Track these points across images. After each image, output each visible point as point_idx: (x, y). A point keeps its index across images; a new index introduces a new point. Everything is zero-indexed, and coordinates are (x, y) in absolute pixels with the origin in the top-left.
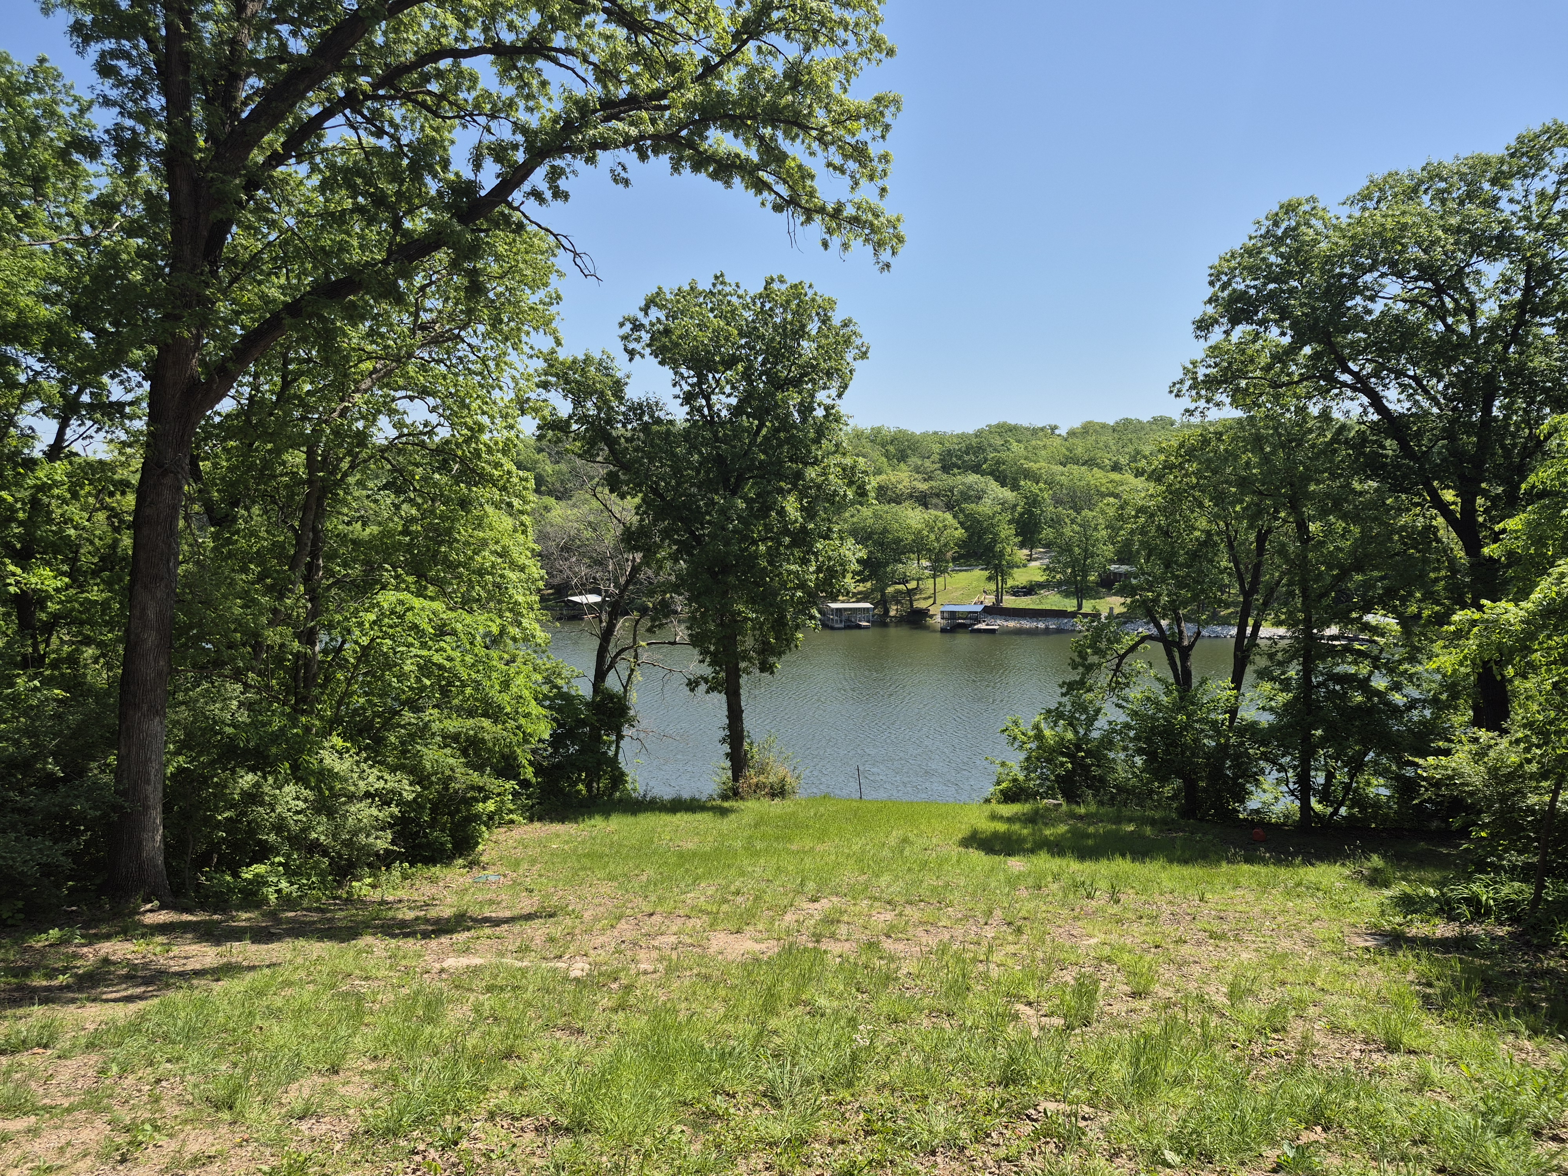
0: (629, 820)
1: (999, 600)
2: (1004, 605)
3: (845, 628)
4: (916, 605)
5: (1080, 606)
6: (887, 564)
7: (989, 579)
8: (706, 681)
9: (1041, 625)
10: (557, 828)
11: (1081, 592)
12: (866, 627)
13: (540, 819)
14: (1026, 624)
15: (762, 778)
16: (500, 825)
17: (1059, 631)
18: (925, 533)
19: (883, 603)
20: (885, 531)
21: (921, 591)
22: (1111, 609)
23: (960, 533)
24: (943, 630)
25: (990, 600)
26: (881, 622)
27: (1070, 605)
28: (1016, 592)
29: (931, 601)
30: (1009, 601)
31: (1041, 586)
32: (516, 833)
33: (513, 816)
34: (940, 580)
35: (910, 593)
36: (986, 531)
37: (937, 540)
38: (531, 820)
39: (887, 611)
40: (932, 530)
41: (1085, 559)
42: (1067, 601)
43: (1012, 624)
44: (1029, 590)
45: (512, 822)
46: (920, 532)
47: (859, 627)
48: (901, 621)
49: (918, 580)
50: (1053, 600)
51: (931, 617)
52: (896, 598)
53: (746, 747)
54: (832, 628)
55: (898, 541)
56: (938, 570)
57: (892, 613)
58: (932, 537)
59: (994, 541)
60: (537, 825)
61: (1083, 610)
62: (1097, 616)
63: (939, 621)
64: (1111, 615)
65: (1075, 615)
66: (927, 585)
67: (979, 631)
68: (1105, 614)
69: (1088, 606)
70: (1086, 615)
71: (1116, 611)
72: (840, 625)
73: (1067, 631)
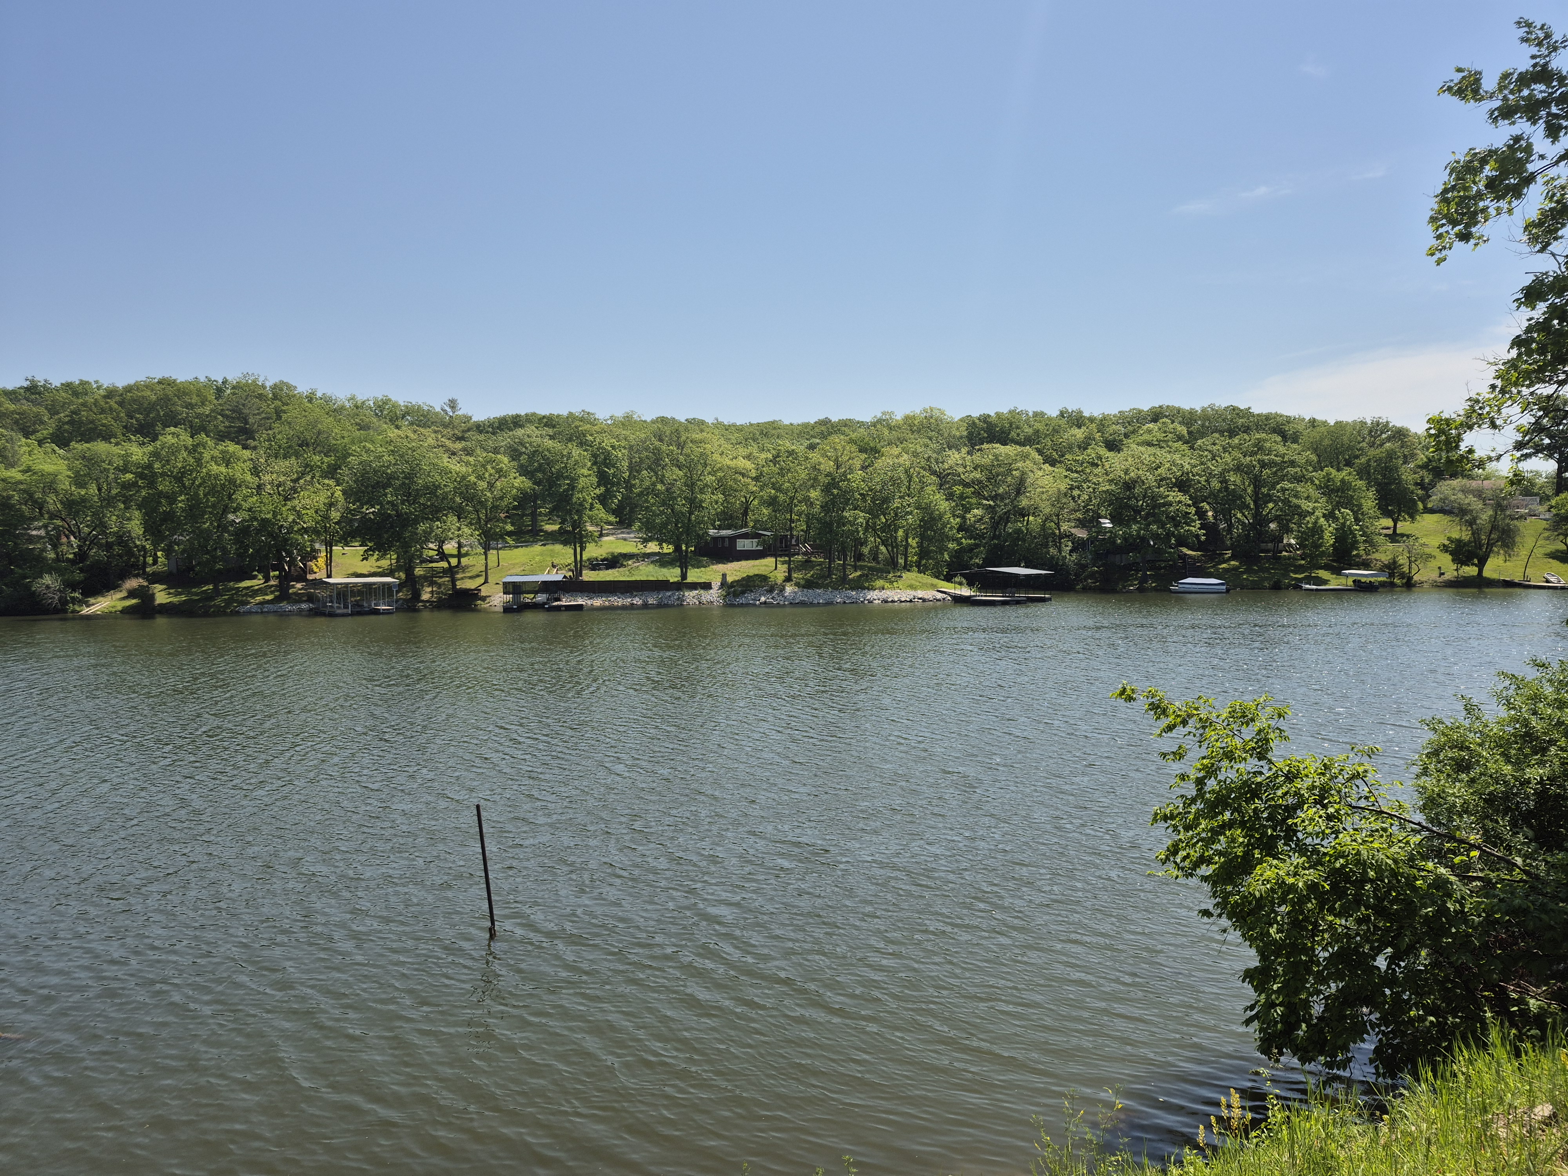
1: (579, 572)
2: (587, 578)
3: (351, 614)
4: (460, 585)
5: (684, 576)
6: (416, 522)
9: (637, 601)
11: (681, 560)
12: (387, 613)
14: (618, 601)
17: (660, 606)
18: (472, 478)
19: (412, 583)
20: (410, 477)
21: (464, 569)
22: (724, 576)
23: (520, 482)
24: (507, 611)
26: (411, 607)
27: (672, 574)
28: (595, 565)
29: (481, 580)
30: (588, 576)
31: (626, 557)
34: (493, 557)
35: (451, 571)
36: (560, 475)
37: (490, 490)
39: (417, 593)
40: (480, 478)
41: (691, 513)
42: (665, 571)
43: (598, 602)
44: (613, 562)
46: (463, 478)
47: (376, 612)
48: (439, 605)
49: (459, 556)
50: (647, 572)
51: (484, 599)
52: (430, 578)
54: (332, 615)
55: (432, 489)
57: (425, 596)
58: (483, 485)
59: (572, 487)
61: (690, 579)
62: (707, 586)
63: (498, 599)
64: (724, 584)
65: (682, 585)
66: (474, 561)
67: (558, 608)
68: (716, 583)
69: (694, 575)
70: (694, 586)
71: (730, 579)
72: (345, 611)
73: (673, 606)
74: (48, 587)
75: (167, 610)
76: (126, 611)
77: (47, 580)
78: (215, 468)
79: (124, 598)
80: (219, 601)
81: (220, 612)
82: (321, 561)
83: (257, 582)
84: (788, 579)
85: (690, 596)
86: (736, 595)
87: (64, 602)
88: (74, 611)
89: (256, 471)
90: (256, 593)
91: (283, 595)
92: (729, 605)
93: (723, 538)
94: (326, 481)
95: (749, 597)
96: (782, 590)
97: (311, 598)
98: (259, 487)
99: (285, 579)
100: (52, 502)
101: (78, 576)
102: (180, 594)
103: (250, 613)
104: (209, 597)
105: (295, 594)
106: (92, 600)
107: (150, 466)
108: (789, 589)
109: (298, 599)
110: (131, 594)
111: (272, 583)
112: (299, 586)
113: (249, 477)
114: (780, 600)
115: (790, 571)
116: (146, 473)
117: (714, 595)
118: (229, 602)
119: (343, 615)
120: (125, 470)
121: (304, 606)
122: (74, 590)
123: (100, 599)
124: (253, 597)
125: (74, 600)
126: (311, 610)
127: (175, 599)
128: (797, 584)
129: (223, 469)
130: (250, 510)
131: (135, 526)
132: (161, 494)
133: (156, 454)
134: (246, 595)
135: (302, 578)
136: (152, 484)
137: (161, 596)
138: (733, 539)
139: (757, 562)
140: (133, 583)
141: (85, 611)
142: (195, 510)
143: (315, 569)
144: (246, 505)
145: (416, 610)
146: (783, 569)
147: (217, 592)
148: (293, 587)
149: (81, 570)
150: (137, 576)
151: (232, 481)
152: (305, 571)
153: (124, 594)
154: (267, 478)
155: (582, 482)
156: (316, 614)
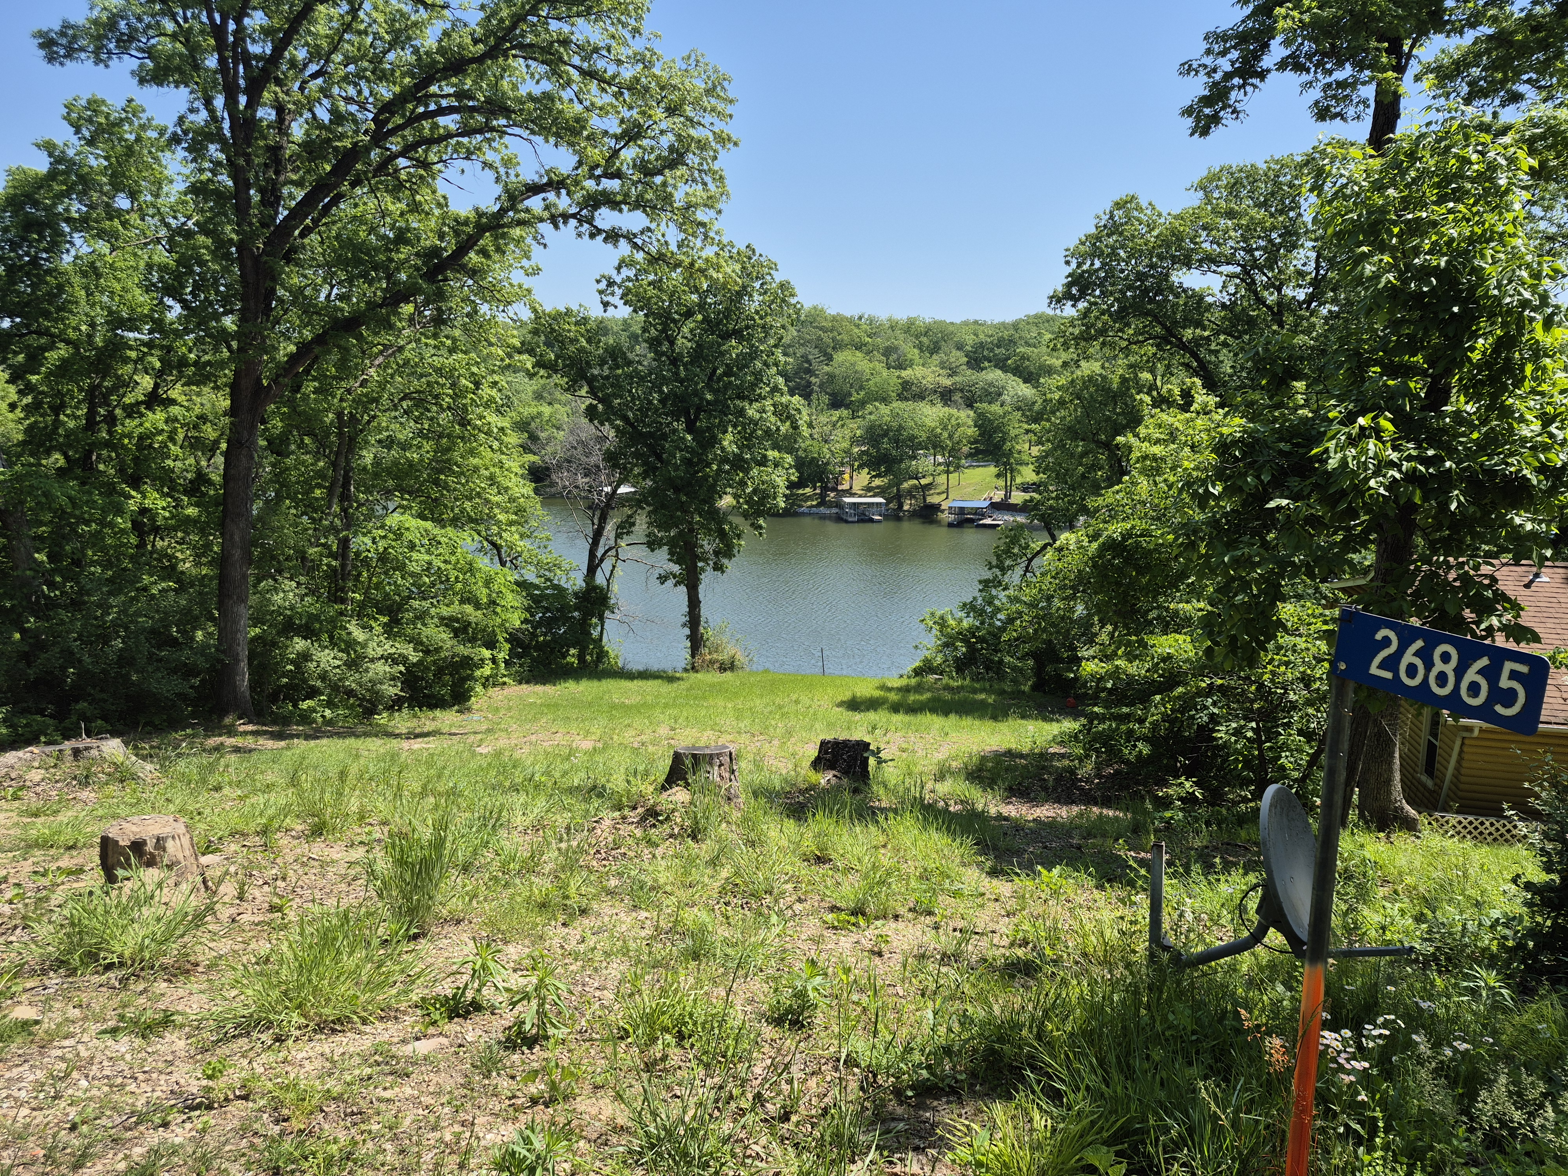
0: (595, 683)
1: (1007, 496)
2: (1012, 501)
3: (858, 522)
4: (929, 500)
7: (998, 476)
8: (675, 577)
10: (539, 688)
12: (879, 521)
13: (528, 682)
15: (715, 656)
16: (494, 685)
18: (939, 431)
19: (899, 498)
20: (901, 428)
21: (935, 487)
23: (973, 431)
24: (950, 525)
25: (998, 496)
26: (895, 516)
28: (1026, 488)
29: (943, 496)
30: (1017, 497)
32: (506, 691)
33: (505, 679)
34: (953, 477)
35: (924, 488)
36: (998, 429)
37: (950, 437)
38: (520, 683)
39: (901, 506)
40: (945, 428)
45: (504, 683)
46: (934, 429)
47: (872, 521)
48: (913, 515)
49: (934, 477)
51: (943, 511)
52: (911, 493)
53: (702, 630)
54: (846, 522)
55: (912, 438)
56: (953, 466)
57: (906, 507)
58: (946, 434)
59: (1004, 439)
60: (524, 686)
66: (941, 481)
67: (983, 526)
82: (846, 477)
83: (808, 490)
90: (807, 499)
91: (823, 503)
97: (837, 505)
99: (825, 489)
103: (803, 514)
105: (829, 501)
109: (830, 505)
111: (817, 491)
112: (832, 494)
118: (791, 505)
119: (853, 522)
121: (833, 510)
124: (804, 501)
126: (837, 513)
134: (801, 499)
135: (834, 489)
143: (842, 481)
148: (829, 495)
152: (836, 483)
156: (840, 519)
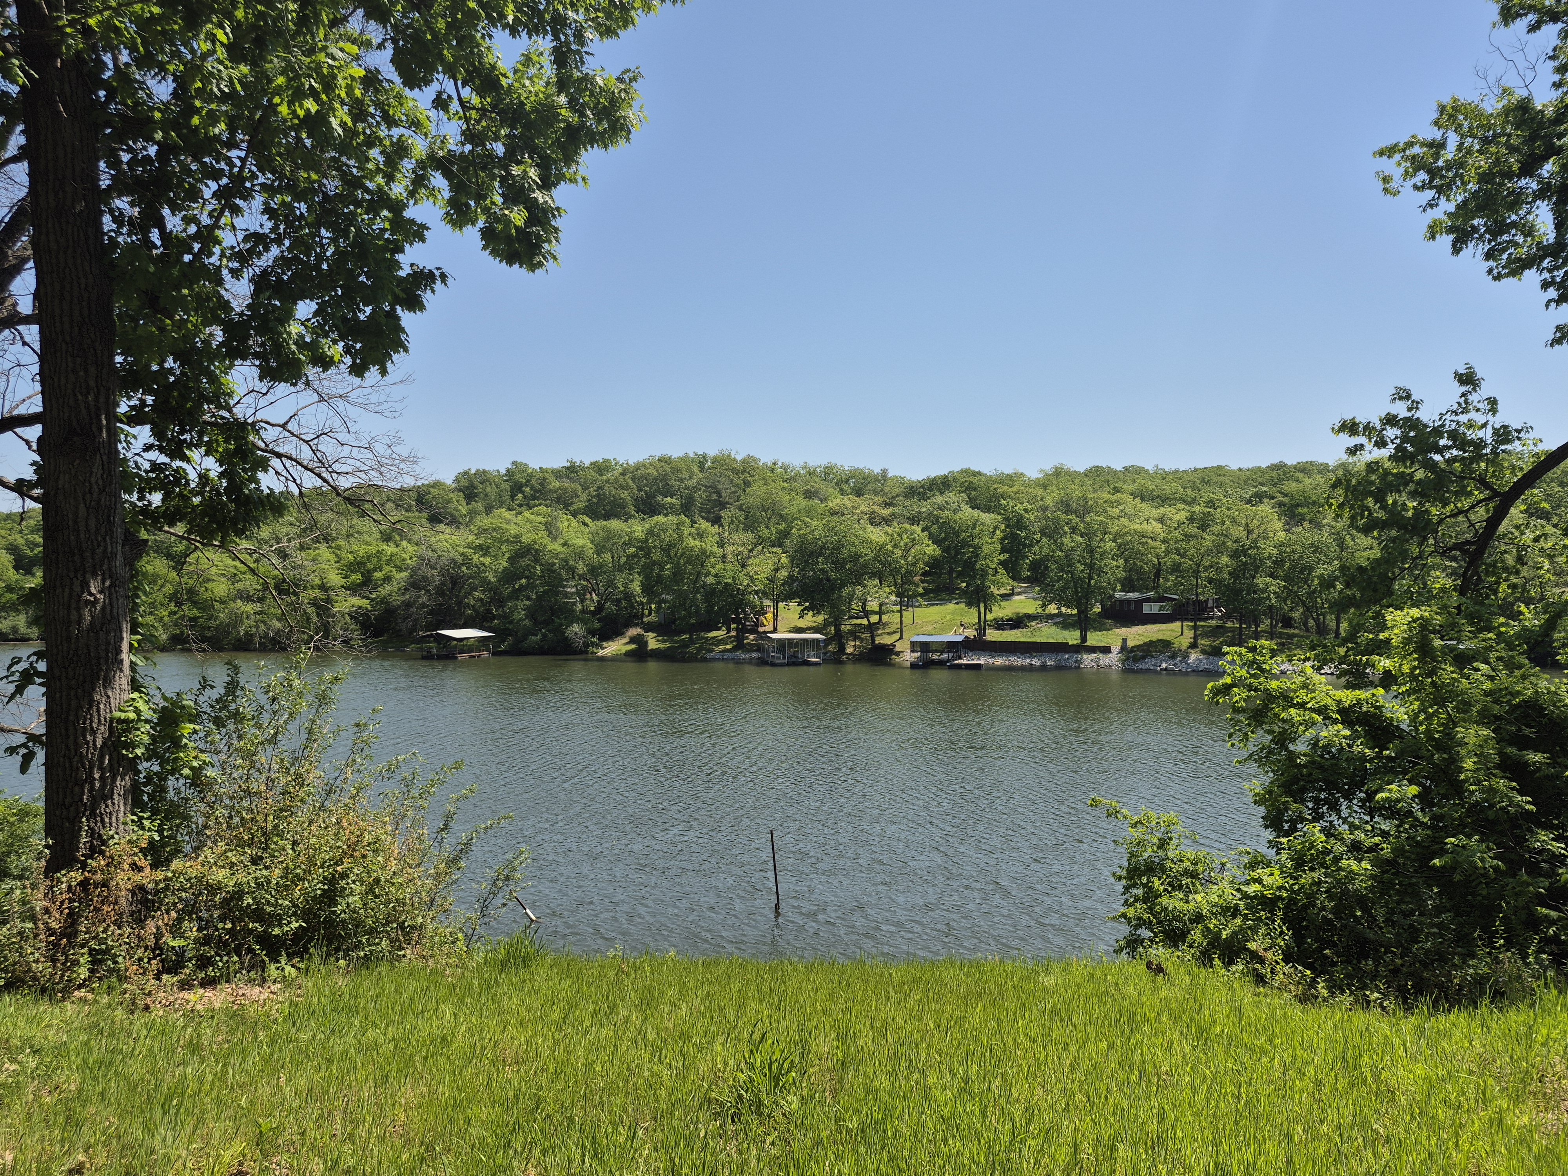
1: (981, 631)
2: (989, 638)
3: (789, 665)
4: (878, 640)
5: (1084, 639)
6: (842, 586)
9: (1036, 662)
11: (1083, 623)
12: (816, 664)
14: (1017, 661)
17: (1059, 668)
18: (889, 547)
19: (839, 638)
20: (839, 546)
21: (885, 625)
22: (1124, 641)
23: (932, 550)
24: (914, 666)
26: (837, 659)
27: (1072, 637)
28: (1000, 625)
29: (897, 636)
30: (992, 635)
31: (1031, 617)
34: (907, 615)
35: (872, 628)
36: (965, 544)
37: (905, 557)
39: (842, 647)
40: (897, 546)
41: (1091, 578)
42: (1065, 633)
43: (999, 661)
44: (1017, 622)
46: (882, 547)
47: (807, 663)
48: (860, 658)
49: (880, 613)
50: (1048, 633)
51: (898, 654)
52: (855, 633)
54: (773, 665)
55: (855, 557)
56: (906, 599)
57: (849, 650)
58: (898, 552)
59: (976, 555)
61: (1089, 643)
62: (1106, 650)
63: (908, 656)
64: (1124, 648)
65: (1079, 649)
66: (892, 618)
67: (960, 666)
68: (1116, 648)
69: (1094, 638)
70: (1093, 649)
71: (1130, 644)
72: (782, 661)
73: (1070, 668)
74: (576, 634)
75: (657, 655)
76: (628, 654)
77: (576, 628)
78: (692, 542)
79: (627, 643)
80: (692, 649)
81: (693, 659)
82: (769, 616)
83: (720, 633)
84: (1193, 646)
85: (1088, 659)
86: (1136, 660)
87: (586, 645)
88: (593, 653)
89: (721, 544)
90: (720, 642)
91: (740, 645)
92: (1127, 671)
93: (1129, 601)
94: (775, 550)
95: (1148, 663)
96: (1186, 656)
97: (759, 648)
98: (724, 556)
99: (742, 631)
100: (581, 568)
101: (597, 625)
102: (665, 641)
103: (714, 659)
104: (685, 645)
105: (749, 644)
106: (605, 644)
107: (646, 541)
108: (1194, 656)
109: (749, 648)
110: (632, 640)
111: (733, 634)
112: (752, 637)
113: (715, 549)
114: (1182, 667)
115: (1195, 637)
116: (644, 547)
117: (1113, 659)
118: (699, 650)
119: (781, 665)
120: (629, 544)
121: (754, 655)
122: (593, 636)
123: (611, 643)
124: (717, 646)
125: (593, 644)
126: (759, 658)
127: (662, 646)
128: (1203, 652)
129: (697, 543)
130: (716, 576)
131: (636, 587)
132: (654, 563)
133: (650, 532)
134: (713, 644)
135: (754, 630)
136: (647, 555)
137: (653, 642)
138: (1139, 603)
139: (1163, 626)
140: (633, 631)
141: (601, 653)
142: (677, 574)
143: (765, 623)
144: (713, 571)
145: (841, 662)
146: (1189, 634)
147: (692, 641)
148: (747, 638)
149: (599, 620)
150: (637, 625)
151: (703, 551)
152: (757, 624)
153: (627, 640)
154: (729, 549)
155: (986, 549)
156: (763, 662)
